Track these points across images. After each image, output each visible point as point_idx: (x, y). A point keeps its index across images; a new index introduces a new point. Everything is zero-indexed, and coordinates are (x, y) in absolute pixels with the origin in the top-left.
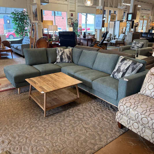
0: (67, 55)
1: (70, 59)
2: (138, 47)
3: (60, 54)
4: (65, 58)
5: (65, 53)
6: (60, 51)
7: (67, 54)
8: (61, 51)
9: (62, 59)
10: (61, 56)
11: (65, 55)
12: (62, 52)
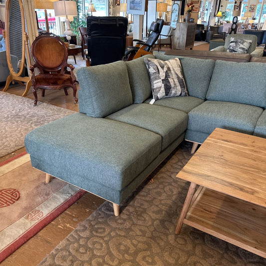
0: (178, 78)
1: (184, 87)
2: (243, 49)
3: (162, 74)
4: (175, 84)
5: (172, 72)
6: (159, 68)
7: (176, 74)
8: (163, 67)
9: (168, 88)
10: (166, 81)
11: (174, 76)
12: (165, 69)
